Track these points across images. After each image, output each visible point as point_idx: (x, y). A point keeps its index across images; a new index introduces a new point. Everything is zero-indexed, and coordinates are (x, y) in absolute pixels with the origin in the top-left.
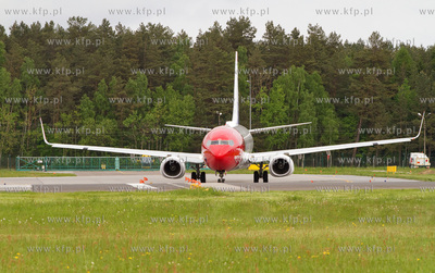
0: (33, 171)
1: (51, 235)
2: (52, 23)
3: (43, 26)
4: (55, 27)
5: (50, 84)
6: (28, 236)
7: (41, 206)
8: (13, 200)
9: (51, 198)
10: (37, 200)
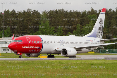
0: (105, 53)
1: (110, 73)
2: (111, 9)
3: (108, 10)
4: (112, 10)
5: (110, 27)
6: (104, 73)
7: (107, 64)
8: (99, 62)
9: (110, 61)
10: (106, 62)
